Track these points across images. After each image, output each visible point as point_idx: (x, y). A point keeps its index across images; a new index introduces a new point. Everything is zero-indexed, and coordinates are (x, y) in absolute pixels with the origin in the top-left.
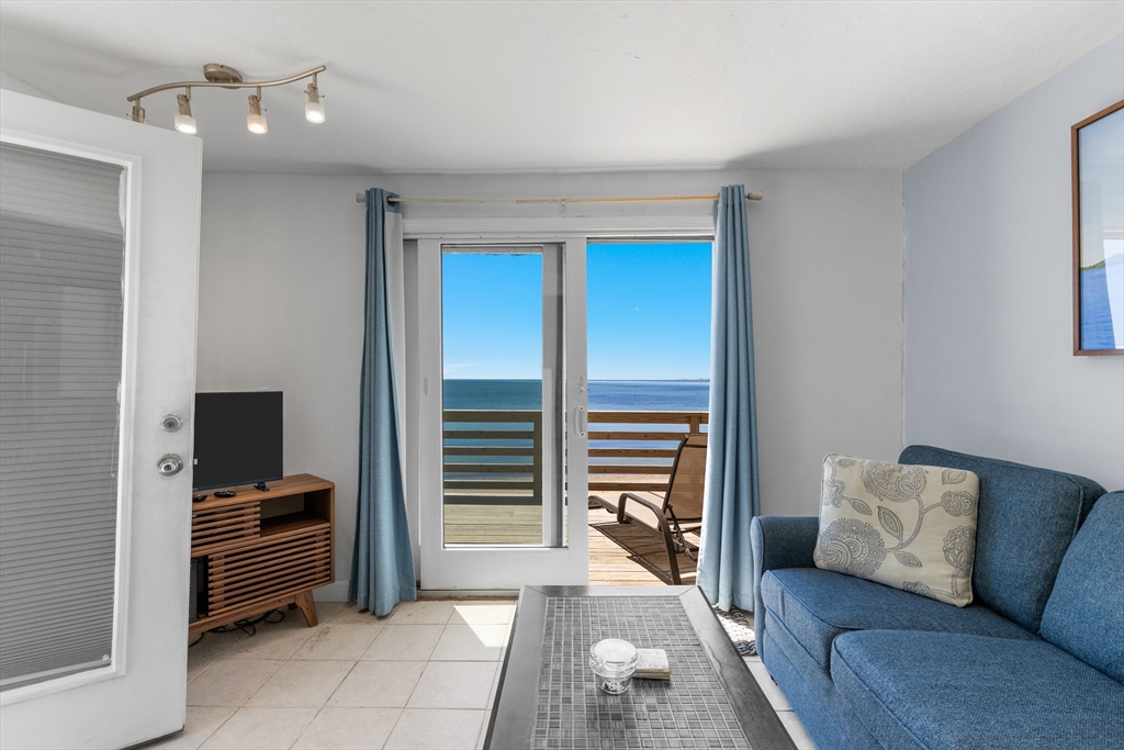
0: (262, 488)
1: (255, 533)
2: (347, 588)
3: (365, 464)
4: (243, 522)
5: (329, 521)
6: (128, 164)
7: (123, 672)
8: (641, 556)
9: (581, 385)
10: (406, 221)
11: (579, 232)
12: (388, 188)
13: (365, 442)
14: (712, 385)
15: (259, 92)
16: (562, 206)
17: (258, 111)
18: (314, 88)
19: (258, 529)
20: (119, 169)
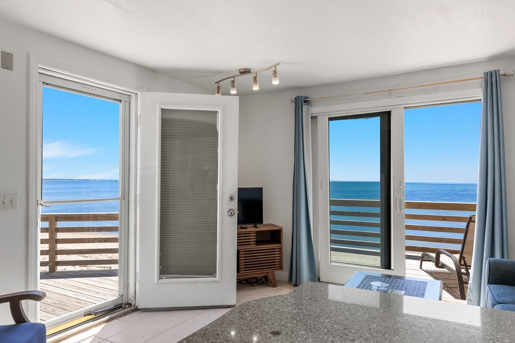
0: (255, 227)
1: (254, 244)
2: (288, 276)
3: (295, 220)
4: (250, 239)
5: (280, 243)
6: (219, 110)
7: (219, 280)
8: (450, 288)
9: (400, 185)
10: (312, 108)
11: (399, 105)
12: (304, 94)
13: (295, 210)
14: (478, 184)
15: (256, 75)
16: (390, 92)
17: (256, 83)
18: (275, 72)
19: (255, 243)
20: (217, 112)
